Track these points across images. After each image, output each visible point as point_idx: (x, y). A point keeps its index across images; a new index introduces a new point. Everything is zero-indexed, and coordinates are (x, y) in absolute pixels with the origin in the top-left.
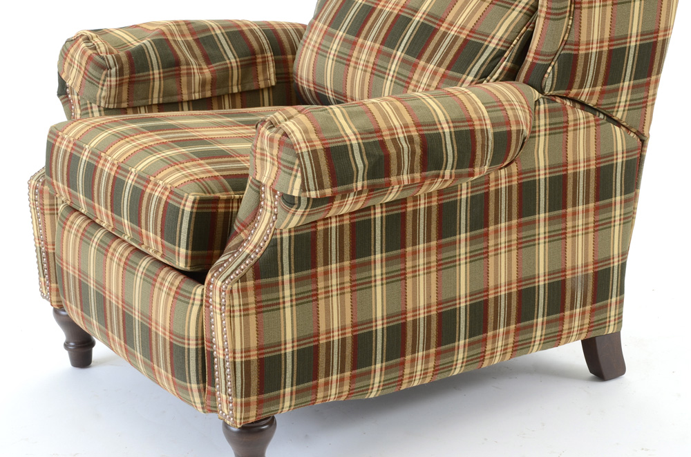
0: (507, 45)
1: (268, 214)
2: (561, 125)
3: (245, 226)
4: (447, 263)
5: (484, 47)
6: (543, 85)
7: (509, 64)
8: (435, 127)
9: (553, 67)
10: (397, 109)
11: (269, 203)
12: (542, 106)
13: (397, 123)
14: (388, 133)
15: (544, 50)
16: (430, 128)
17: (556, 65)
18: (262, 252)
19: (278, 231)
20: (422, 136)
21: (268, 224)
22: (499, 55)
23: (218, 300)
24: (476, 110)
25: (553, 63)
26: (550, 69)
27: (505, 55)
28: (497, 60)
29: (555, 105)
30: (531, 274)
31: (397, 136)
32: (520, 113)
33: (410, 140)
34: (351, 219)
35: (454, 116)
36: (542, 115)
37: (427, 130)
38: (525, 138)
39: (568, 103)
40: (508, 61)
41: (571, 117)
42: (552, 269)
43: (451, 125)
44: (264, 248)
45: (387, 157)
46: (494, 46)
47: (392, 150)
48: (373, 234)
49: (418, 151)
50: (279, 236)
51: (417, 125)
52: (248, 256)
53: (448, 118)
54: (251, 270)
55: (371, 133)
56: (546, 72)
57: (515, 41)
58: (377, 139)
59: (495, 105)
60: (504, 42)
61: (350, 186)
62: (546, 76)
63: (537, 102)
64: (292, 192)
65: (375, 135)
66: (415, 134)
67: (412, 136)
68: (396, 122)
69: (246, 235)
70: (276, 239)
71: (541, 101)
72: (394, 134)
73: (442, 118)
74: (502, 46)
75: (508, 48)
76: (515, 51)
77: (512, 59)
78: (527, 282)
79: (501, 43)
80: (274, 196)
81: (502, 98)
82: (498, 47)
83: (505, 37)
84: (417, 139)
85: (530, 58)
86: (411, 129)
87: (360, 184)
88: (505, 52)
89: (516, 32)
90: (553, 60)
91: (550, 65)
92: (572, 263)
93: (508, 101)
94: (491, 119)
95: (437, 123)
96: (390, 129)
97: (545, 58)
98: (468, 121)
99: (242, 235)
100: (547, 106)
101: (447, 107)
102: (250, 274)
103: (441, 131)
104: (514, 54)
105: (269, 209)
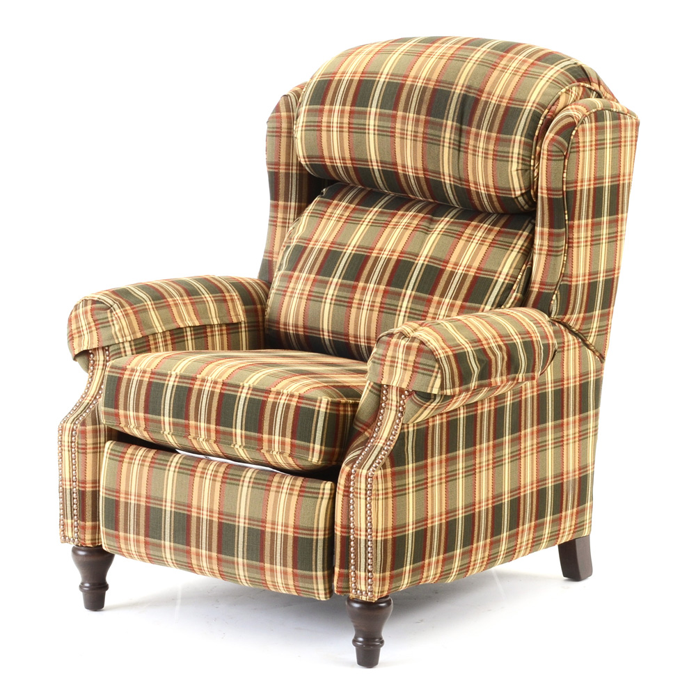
0: (513, 279)
1: (393, 413)
2: (561, 345)
3: (368, 425)
4: (498, 461)
5: (494, 281)
6: (550, 311)
7: (519, 295)
8: (511, 338)
9: (557, 296)
11: (394, 403)
14: (485, 342)
17: (559, 293)
18: (394, 444)
19: (406, 426)
20: (505, 345)
21: (394, 420)
22: (509, 288)
23: (363, 486)
24: (528, 325)
25: (556, 292)
26: (554, 297)
27: (514, 288)
28: (507, 292)
34: (447, 417)
35: (519, 330)
37: (507, 340)
38: (556, 351)
39: (563, 328)
40: (517, 292)
41: (565, 339)
43: (519, 336)
44: (395, 441)
45: (489, 360)
46: (502, 280)
47: (490, 354)
49: (506, 357)
50: (406, 430)
51: (500, 336)
52: (382, 448)
53: (516, 331)
54: (388, 460)
55: (476, 342)
56: (551, 299)
57: (520, 276)
58: (480, 347)
60: (511, 277)
61: (469, 385)
62: (552, 302)
64: (432, 390)
65: (478, 344)
66: (501, 343)
67: (500, 345)
68: (487, 334)
69: (370, 434)
70: (404, 433)
73: (512, 331)
74: (509, 280)
75: (515, 282)
76: (522, 284)
77: (520, 290)
78: (542, 483)
79: (508, 278)
82: (506, 281)
83: (510, 273)
84: (503, 348)
85: (535, 288)
86: (498, 340)
87: (473, 385)
88: (513, 285)
89: (518, 269)
90: (555, 289)
91: (554, 293)
92: (567, 468)
94: (539, 333)
95: (511, 335)
96: (485, 339)
97: (549, 288)
98: (527, 334)
99: (366, 433)
103: (515, 341)
104: (521, 286)
105: (394, 408)
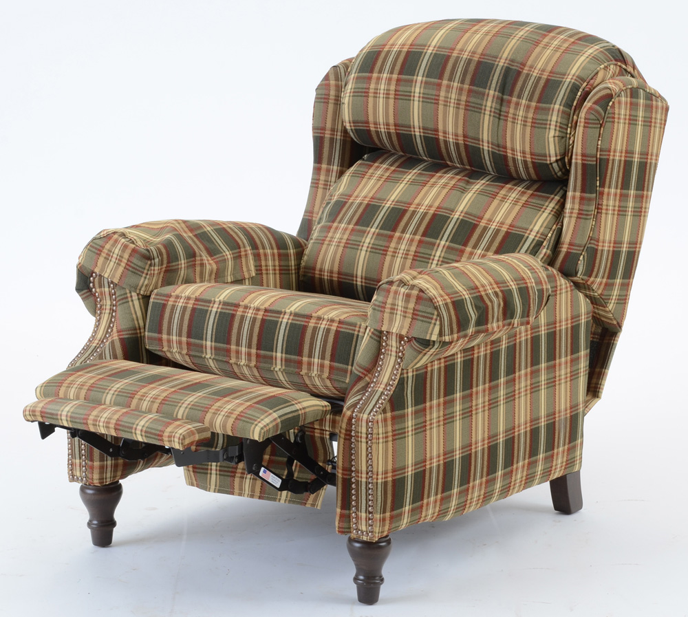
0: (544, 237)
1: (393, 358)
3: (369, 371)
5: (525, 237)
7: (549, 252)
9: (584, 257)
11: (394, 349)
15: (576, 242)
17: (586, 255)
18: (393, 389)
19: (405, 371)
21: (394, 366)
22: (539, 244)
25: (583, 253)
26: (581, 258)
27: (544, 244)
28: (537, 248)
31: (488, 292)
33: (496, 294)
34: (445, 362)
40: (547, 249)
44: (395, 386)
46: (533, 237)
50: (405, 375)
52: (382, 393)
54: (388, 405)
57: (550, 234)
60: (541, 235)
61: (466, 331)
62: (579, 262)
64: (431, 337)
70: (404, 378)
72: (486, 290)
74: (540, 238)
75: (545, 239)
76: (552, 242)
79: (539, 235)
80: (400, 342)
82: (537, 238)
83: (541, 231)
87: (471, 331)
88: (543, 242)
89: (549, 227)
90: (583, 251)
91: (581, 254)
99: (367, 378)
102: (388, 408)
104: (551, 244)
105: (394, 354)
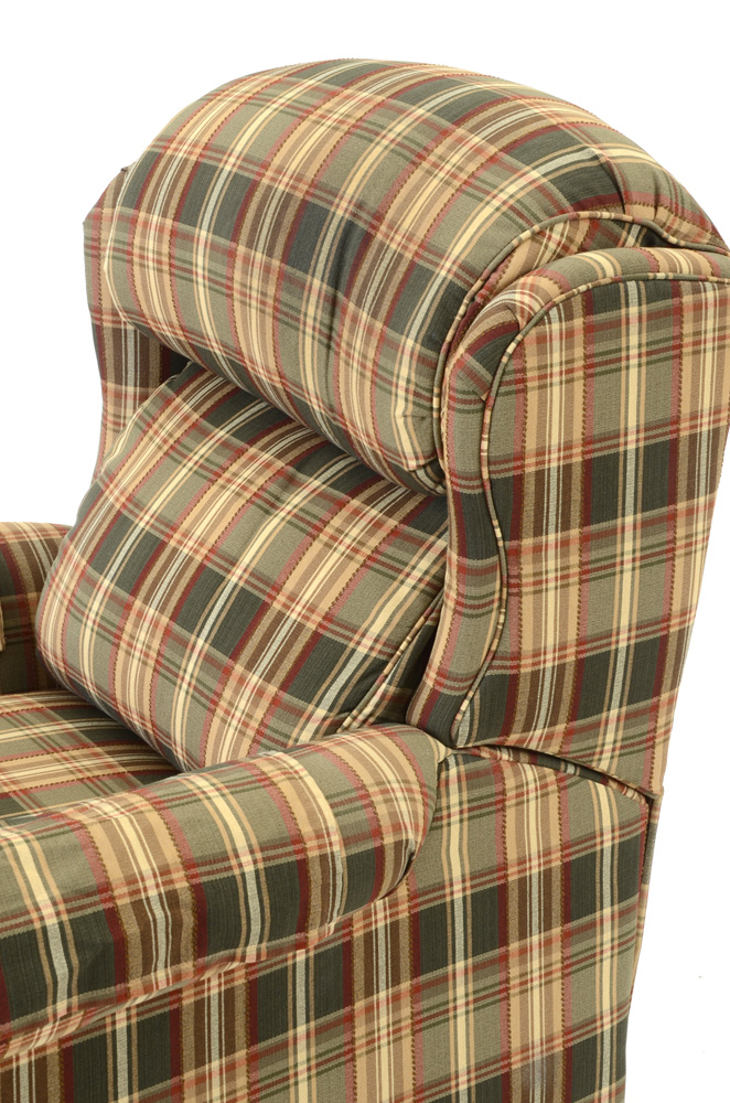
0: (389, 650)
2: (492, 800)
4: (269, 1086)
5: (348, 651)
6: (453, 734)
7: (392, 689)
8: (226, 864)
9: (471, 701)
10: (149, 832)
12: (453, 771)
13: (145, 867)
14: (125, 890)
15: (453, 669)
16: (215, 867)
17: (477, 697)
20: (197, 890)
22: (374, 670)
24: (312, 816)
25: (471, 694)
26: (465, 705)
27: (386, 671)
28: (370, 680)
29: (479, 764)
30: (442, 1074)
31: (143, 896)
32: (403, 807)
33: (172, 899)
34: (61, 1042)
35: (267, 836)
36: (454, 787)
37: (208, 873)
39: (505, 756)
40: (390, 683)
41: (510, 783)
42: (483, 1058)
43: (259, 856)
45: (121, 944)
46: (365, 651)
47: (132, 928)
48: (110, 1062)
49: (188, 919)
51: (188, 865)
53: (254, 841)
55: (88, 895)
56: (458, 710)
57: (404, 644)
58: (101, 907)
59: (351, 797)
60: (385, 644)
61: (40, 1013)
62: (459, 717)
63: (444, 765)
65: (96, 898)
66: (181, 885)
67: (175, 891)
68: (144, 864)
71: (452, 761)
72: (137, 892)
73: (241, 844)
74: (380, 652)
75: (392, 655)
76: (403, 664)
77: (397, 679)
78: (434, 1090)
79: (379, 647)
81: (367, 779)
82: (374, 654)
83: (386, 635)
84: (186, 897)
85: (430, 679)
86: (175, 876)
87: (62, 1006)
88: (385, 663)
89: (406, 626)
90: (470, 687)
91: (465, 696)
92: (522, 1039)
93: (380, 783)
94: (342, 829)
95: (231, 854)
96: (131, 880)
97: (456, 685)
98: (294, 842)
100: (462, 768)
101: (254, 817)
103: (237, 872)
104: (400, 671)
